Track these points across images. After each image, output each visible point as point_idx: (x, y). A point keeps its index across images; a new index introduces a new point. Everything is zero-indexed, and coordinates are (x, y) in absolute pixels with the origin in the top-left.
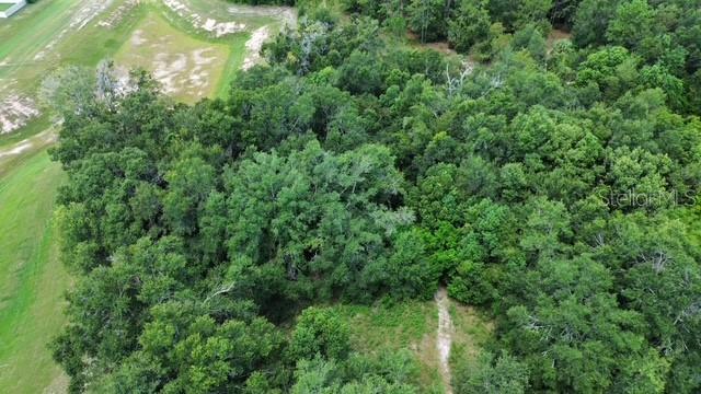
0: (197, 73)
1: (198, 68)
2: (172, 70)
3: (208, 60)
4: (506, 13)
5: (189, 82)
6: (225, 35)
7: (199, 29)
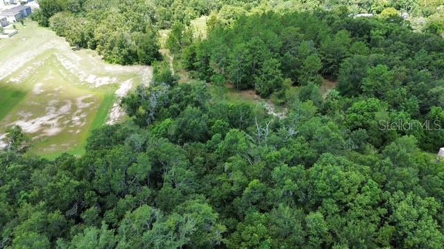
0: (78, 115)
1: (79, 111)
2: (59, 113)
3: (87, 105)
4: (293, 71)
5: (71, 123)
6: (102, 86)
7: (84, 82)
